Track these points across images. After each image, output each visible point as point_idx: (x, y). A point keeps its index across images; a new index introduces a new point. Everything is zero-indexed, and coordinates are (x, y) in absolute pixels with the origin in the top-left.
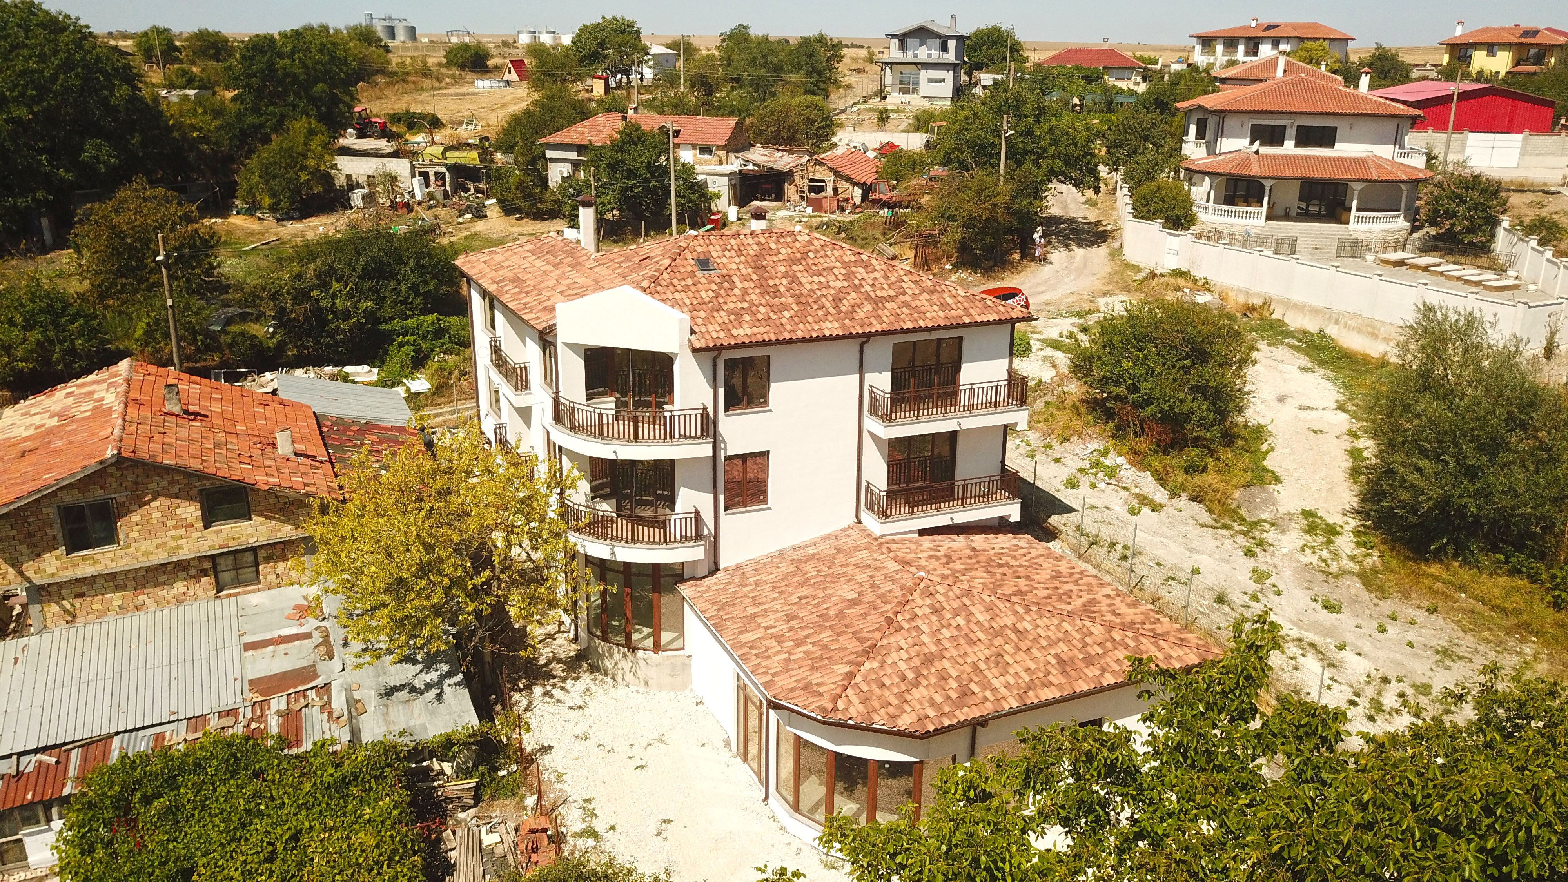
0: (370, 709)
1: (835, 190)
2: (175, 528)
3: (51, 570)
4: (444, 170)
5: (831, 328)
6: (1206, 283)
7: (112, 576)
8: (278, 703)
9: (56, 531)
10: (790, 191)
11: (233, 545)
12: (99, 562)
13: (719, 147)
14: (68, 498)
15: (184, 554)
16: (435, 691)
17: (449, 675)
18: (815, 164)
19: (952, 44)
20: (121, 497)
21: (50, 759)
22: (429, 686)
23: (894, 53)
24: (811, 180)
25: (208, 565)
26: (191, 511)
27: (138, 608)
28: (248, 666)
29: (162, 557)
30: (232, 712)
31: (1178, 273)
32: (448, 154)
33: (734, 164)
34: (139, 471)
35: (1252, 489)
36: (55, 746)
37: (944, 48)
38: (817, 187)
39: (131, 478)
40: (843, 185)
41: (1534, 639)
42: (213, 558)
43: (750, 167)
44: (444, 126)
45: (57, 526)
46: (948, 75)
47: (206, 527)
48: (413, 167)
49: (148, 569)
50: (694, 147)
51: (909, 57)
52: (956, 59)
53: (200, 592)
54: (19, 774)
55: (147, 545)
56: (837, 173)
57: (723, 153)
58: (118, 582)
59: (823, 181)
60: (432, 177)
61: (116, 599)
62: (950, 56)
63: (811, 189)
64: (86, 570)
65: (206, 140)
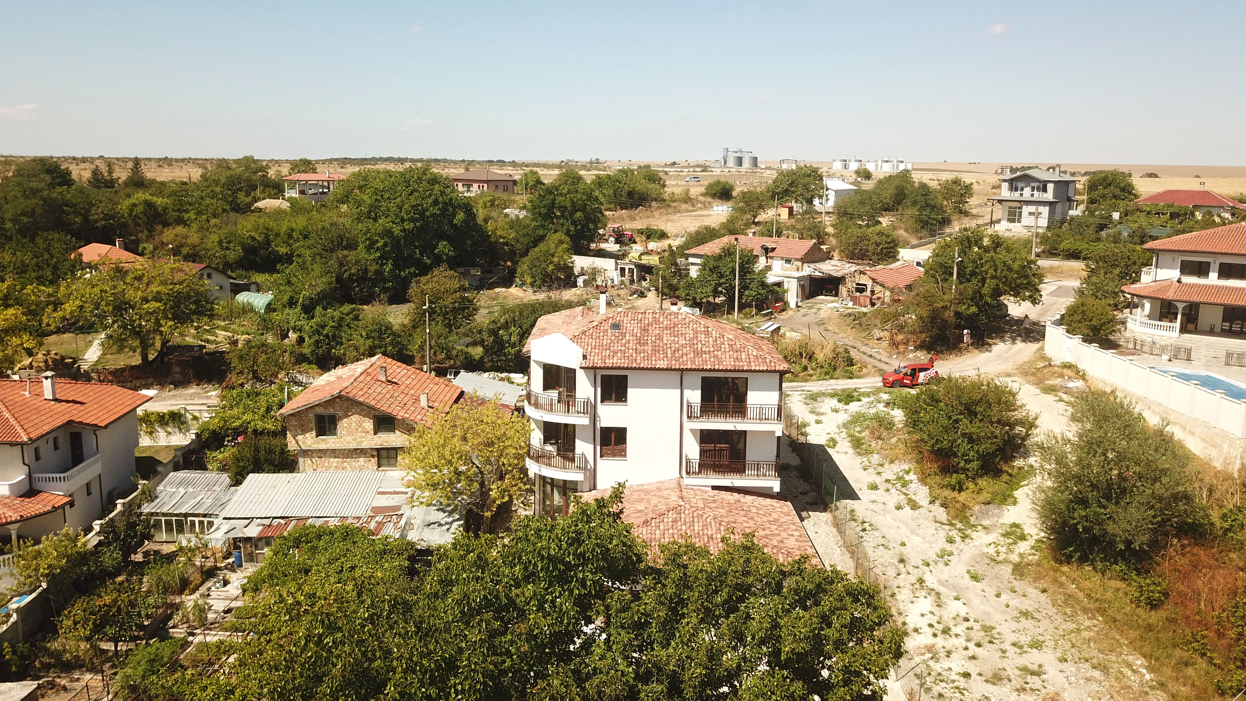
0: (415, 528)
1: (873, 292)
2: (362, 432)
3: (309, 443)
4: (633, 267)
5: (662, 364)
6: (1084, 374)
7: (334, 451)
8: (379, 518)
9: (313, 425)
10: (843, 290)
11: (386, 445)
12: (328, 443)
13: (797, 260)
14: (320, 411)
15: (364, 446)
16: (448, 526)
17: (458, 520)
18: (860, 273)
19: (1050, 187)
20: (340, 414)
21: (283, 522)
22: (447, 523)
23: (1005, 192)
24: (857, 284)
25: (375, 453)
26: (369, 424)
27: (343, 469)
28: (375, 501)
29: (353, 446)
30: (359, 518)
31: (1068, 366)
32: (643, 257)
33: (808, 270)
34: (349, 402)
35: (990, 506)
36: (288, 517)
37: (1045, 190)
38: (861, 289)
39: (346, 405)
40: (878, 288)
41: (1100, 618)
42: (378, 450)
43: (817, 273)
44: (668, 237)
45: (314, 423)
46: (1045, 211)
47: (375, 434)
48: (617, 264)
49: (349, 450)
50: (782, 259)
51: (1016, 195)
52: (1054, 197)
53: (370, 466)
54: (270, 526)
55: (349, 438)
56: (874, 280)
57: (800, 264)
58: (336, 454)
59: (865, 285)
60: (627, 271)
61: (334, 461)
62: (1049, 196)
63: (858, 290)
64: (323, 446)
65: (506, 244)
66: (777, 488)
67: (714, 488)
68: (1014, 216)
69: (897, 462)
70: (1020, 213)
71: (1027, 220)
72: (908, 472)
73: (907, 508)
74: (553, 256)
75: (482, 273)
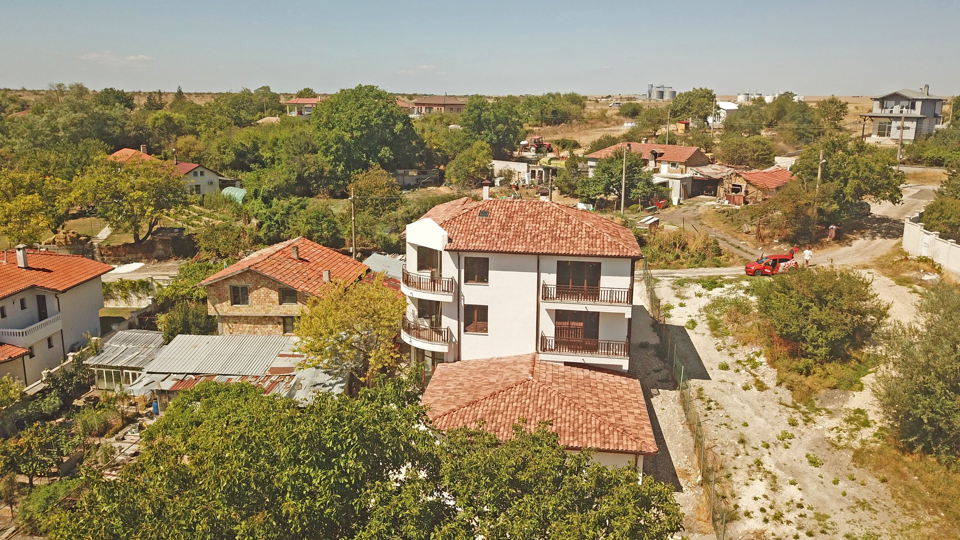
0: (303, 388)
1: (747, 192)
2: (269, 302)
3: (225, 310)
4: (542, 170)
6: (940, 268)
7: (247, 317)
8: (274, 378)
9: (228, 295)
10: (721, 191)
11: (289, 314)
12: (240, 310)
13: (681, 163)
14: (234, 283)
15: (271, 314)
16: (331, 387)
17: (341, 382)
18: (736, 176)
19: (919, 105)
20: (251, 286)
21: (193, 377)
22: (330, 385)
23: (877, 110)
24: (734, 185)
25: (281, 321)
26: (275, 296)
27: (254, 333)
28: (275, 362)
29: (262, 313)
30: (257, 377)
31: (924, 260)
32: (552, 162)
33: (690, 173)
34: (258, 276)
35: (836, 391)
36: (199, 374)
37: (913, 107)
38: (736, 189)
39: (255, 278)
40: (751, 189)
42: (284, 318)
43: (699, 175)
45: (229, 293)
46: (913, 125)
47: (280, 304)
48: (529, 167)
49: (259, 317)
50: (669, 162)
51: (887, 112)
52: (921, 113)
53: (277, 331)
54: (182, 380)
55: (258, 307)
56: (748, 182)
57: (683, 167)
58: (249, 321)
59: (740, 186)
60: (537, 173)
61: (247, 327)
62: (917, 112)
63: (734, 190)
64: (237, 313)
65: (439, 150)
66: (626, 367)
67: (566, 364)
68: (883, 131)
69: (749, 344)
70: (889, 129)
71: (895, 133)
72: (758, 355)
73: (754, 390)
74: (475, 160)
75: (419, 174)
